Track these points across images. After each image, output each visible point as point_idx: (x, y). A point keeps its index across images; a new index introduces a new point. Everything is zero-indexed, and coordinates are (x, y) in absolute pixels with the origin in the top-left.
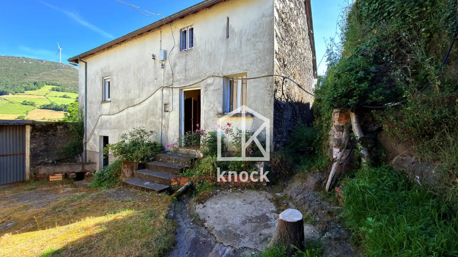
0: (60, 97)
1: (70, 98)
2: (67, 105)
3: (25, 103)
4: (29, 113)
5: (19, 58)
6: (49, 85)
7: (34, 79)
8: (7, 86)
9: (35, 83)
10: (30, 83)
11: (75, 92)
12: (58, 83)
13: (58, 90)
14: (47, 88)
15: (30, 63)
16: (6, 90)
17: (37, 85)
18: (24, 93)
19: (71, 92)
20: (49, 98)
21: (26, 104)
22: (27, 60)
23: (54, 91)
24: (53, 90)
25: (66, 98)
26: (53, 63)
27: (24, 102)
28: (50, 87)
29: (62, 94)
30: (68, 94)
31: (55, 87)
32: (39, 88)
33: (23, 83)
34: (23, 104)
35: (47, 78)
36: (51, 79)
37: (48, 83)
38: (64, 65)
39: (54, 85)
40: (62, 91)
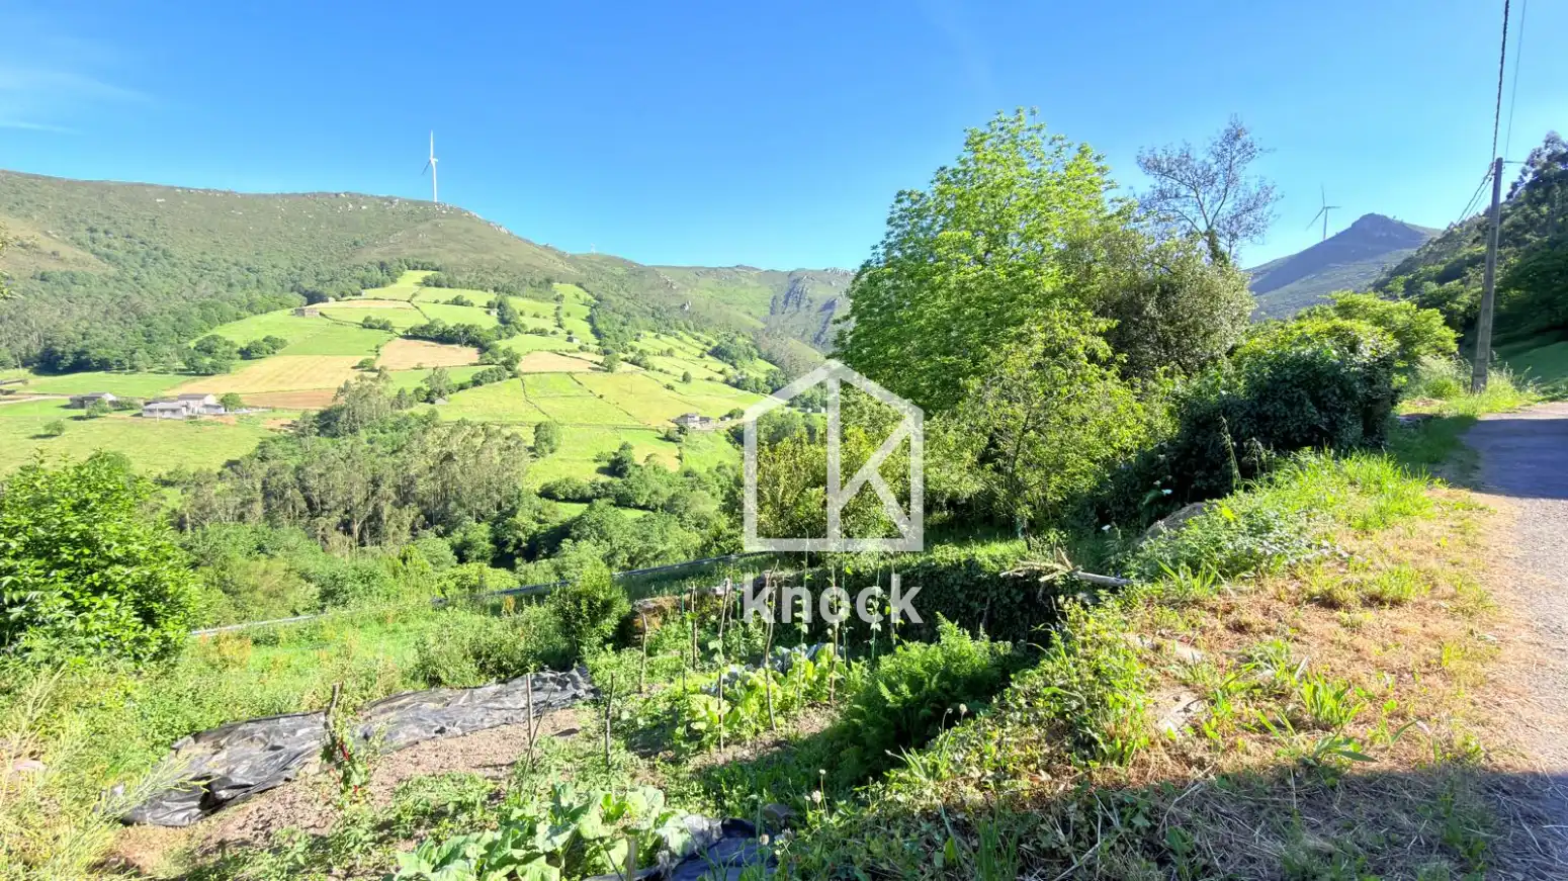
0: (446, 303)
1: (472, 305)
2: (470, 326)
3: (368, 325)
4: (381, 350)
5: (337, 195)
6: (415, 268)
7: (375, 255)
8: (320, 277)
9: (382, 266)
10: (370, 267)
11: (482, 288)
12: (438, 264)
13: (438, 285)
14: (411, 279)
15: (364, 207)
16: (320, 288)
17: (388, 272)
18: (360, 294)
19: (470, 286)
20: (423, 307)
21: (371, 327)
22: (354, 198)
23: (428, 285)
24: (426, 283)
25: (462, 304)
26: (418, 204)
27: (366, 320)
28: (420, 275)
29: (449, 294)
30: (467, 295)
31: (429, 273)
32: (394, 281)
33: (355, 266)
34: (364, 327)
35: (407, 252)
36: (417, 252)
37: (412, 265)
38: (445, 208)
39: (427, 269)
40: (449, 287)
